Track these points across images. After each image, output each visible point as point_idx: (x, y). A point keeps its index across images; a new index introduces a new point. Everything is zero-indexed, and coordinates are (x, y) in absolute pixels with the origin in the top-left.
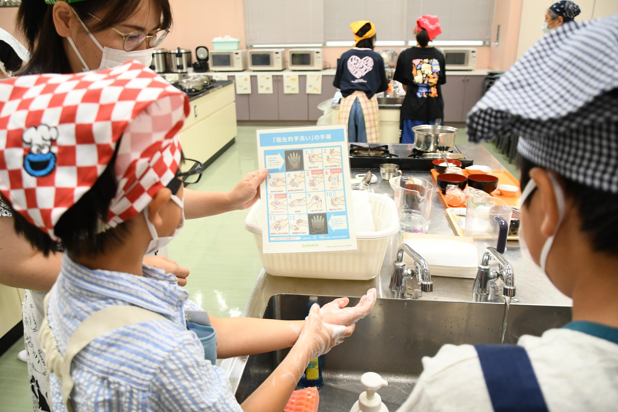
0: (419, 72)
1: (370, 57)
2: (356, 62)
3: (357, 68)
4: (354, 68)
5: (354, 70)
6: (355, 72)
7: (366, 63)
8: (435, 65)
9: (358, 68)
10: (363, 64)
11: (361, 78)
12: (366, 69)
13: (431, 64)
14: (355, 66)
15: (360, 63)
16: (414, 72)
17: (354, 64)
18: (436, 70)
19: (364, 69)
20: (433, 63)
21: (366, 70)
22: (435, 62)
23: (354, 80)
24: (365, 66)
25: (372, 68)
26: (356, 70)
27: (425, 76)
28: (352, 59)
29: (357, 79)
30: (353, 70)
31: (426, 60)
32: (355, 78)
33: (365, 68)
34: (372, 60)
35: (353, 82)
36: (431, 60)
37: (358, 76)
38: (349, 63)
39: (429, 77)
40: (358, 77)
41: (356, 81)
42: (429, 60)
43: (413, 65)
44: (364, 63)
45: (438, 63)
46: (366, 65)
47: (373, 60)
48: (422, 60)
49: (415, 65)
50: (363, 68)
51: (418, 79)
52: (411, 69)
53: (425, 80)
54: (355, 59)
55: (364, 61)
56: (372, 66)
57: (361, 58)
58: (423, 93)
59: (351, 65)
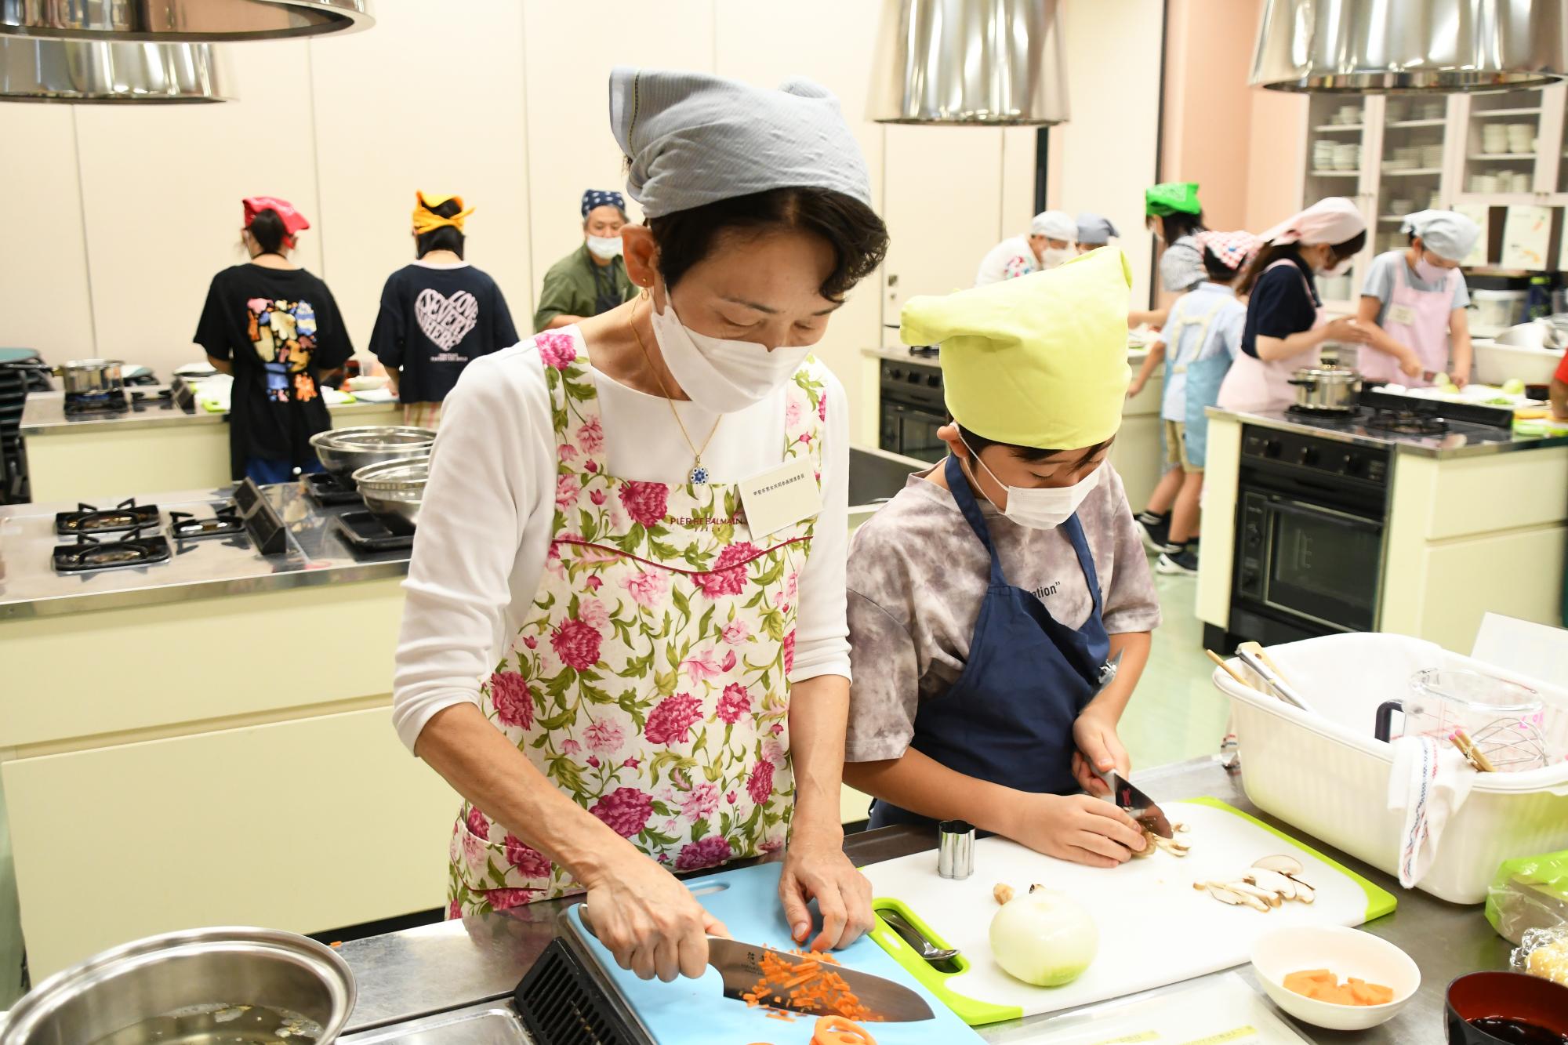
0: (264, 331)
1: (467, 292)
2: (435, 307)
3: (439, 323)
4: (434, 324)
5: (434, 328)
6: (436, 333)
7: (461, 310)
8: (304, 317)
9: (443, 324)
10: (453, 312)
11: (454, 350)
12: (461, 325)
13: (294, 314)
14: (434, 317)
15: (446, 308)
16: (252, 331)
17: (433, 313)
18: (308, 330)
19: (457, 326)
20: (299, 311)
21: (462, 329)
22: (305, 310)
23: (436, 355)
24: (460, 318)
25: (475, 321)
26: (438, 327)
27: (279, 343)
28: (424, 299)
29: (443, 352)
30: (431, 328)
31: (282, 304)
32: (438, 350)
33: (460, 322)
34: (473, 299)
35: (433, 359)
36: (295, 305)
37: (445, 342)
38: (420, 310)
39: (289, 348)
40: (445, 348)
41: (442, 358)
42: (288, 304)
43: (250, 314)
44: (455, 308)
45: (311, 312)
46: (462, 314)
47: (477, 299)
48: (270, 301)
49: (254, 314)
50: (456, 322)
51: (265, 348)
52: (245, 324)
53: (280, 353)
54: (432, 299)
55: (454, 304)
56: (475, 316)
57: (447, 297)
58: (277, 391)
59: (425, 314)
